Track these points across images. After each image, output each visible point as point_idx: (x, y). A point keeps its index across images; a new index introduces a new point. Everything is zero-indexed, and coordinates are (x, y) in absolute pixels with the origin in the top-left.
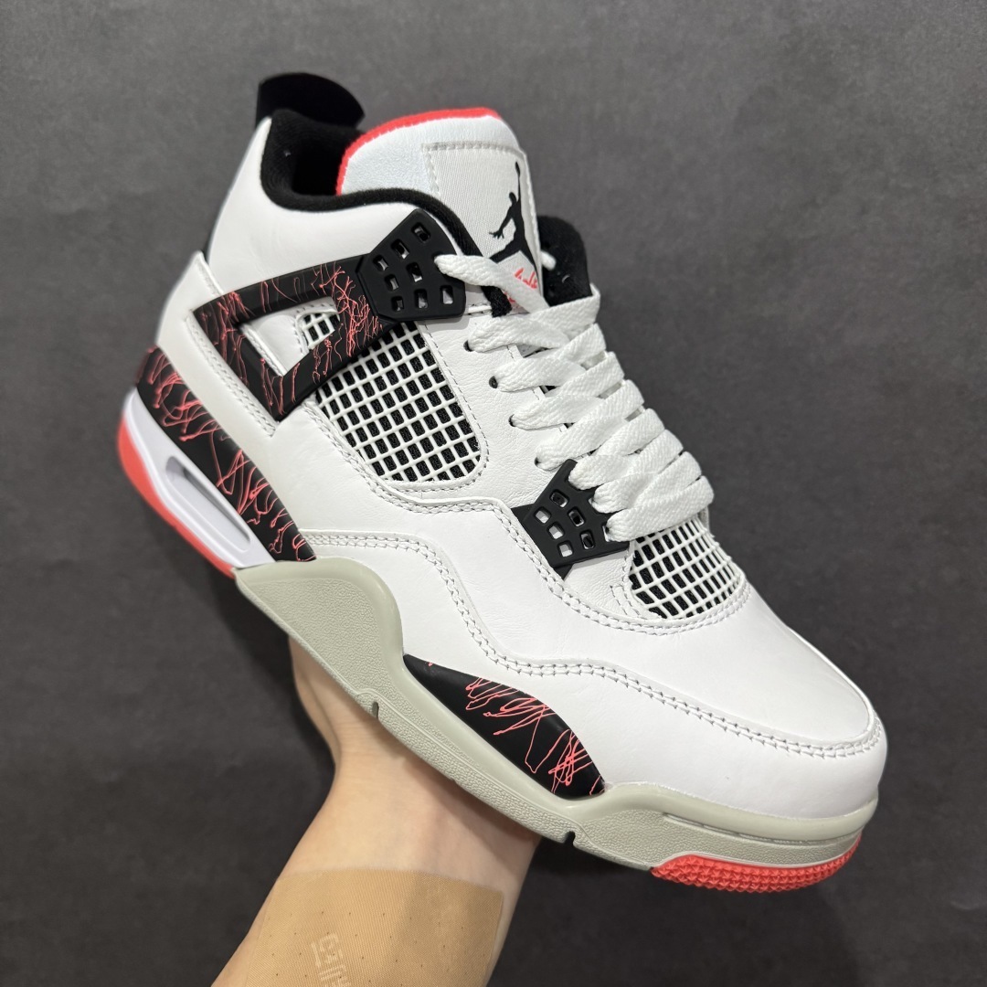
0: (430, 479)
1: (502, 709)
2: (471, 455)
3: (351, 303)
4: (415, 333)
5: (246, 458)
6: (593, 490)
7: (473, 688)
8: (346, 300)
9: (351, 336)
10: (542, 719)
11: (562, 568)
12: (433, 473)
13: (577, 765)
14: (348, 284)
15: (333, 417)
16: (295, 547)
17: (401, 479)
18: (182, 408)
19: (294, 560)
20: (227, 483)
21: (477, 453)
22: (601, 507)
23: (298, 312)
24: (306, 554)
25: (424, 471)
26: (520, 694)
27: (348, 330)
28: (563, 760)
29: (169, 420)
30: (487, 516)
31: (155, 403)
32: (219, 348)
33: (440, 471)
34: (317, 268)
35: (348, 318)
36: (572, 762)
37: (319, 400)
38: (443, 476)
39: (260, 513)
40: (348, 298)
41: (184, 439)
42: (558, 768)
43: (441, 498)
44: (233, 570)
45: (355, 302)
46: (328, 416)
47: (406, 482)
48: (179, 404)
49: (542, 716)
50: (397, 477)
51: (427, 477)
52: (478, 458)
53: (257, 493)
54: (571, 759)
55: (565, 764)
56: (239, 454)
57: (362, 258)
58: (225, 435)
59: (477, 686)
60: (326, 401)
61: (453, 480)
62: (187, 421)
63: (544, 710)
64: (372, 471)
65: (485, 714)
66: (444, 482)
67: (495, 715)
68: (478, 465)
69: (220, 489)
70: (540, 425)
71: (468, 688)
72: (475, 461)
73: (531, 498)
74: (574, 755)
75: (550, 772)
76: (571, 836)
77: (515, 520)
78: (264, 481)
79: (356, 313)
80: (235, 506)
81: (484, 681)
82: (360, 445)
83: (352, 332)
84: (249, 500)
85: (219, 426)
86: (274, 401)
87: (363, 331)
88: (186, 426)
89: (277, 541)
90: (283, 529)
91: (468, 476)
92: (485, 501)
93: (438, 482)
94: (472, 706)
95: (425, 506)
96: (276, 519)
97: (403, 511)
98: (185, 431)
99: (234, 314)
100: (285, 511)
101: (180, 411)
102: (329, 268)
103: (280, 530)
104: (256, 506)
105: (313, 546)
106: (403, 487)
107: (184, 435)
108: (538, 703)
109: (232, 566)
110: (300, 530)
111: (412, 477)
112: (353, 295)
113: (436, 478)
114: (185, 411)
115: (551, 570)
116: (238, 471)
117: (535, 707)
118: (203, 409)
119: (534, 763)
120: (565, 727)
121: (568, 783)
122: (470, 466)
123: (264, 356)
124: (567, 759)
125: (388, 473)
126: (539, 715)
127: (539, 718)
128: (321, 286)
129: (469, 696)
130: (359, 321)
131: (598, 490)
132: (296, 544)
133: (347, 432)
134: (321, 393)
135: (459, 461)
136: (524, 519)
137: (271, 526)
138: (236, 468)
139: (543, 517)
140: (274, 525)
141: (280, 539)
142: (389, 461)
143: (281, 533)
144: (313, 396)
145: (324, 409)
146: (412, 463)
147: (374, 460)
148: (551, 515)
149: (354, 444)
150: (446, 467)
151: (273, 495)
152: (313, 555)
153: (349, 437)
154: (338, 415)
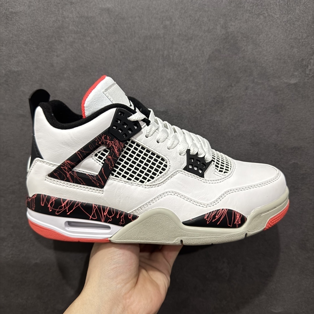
0: (158, 175)
1: (216, 217)
2: (164, 163)
3: (112, 143)
4: (131, 141)
5: (96, 205)
7: (206, 217)
8: (110, 143)
9: (116, 151)
10: (227, 212)
11: (202, 176)
12: (158, 173)
13: (240, 217)
14: (108, 138)
15: (120, 176)
16: (130, 218)
17: (150, 180)
18: (63, 205)
19: (131, 221)
20: (94, 216)
21: (165, 161)
22: (201, 156)
23: (92, 155)
24: (135, 217)
25: (155, 174)
26: (218, 210)
27: (115, 150)
28: (236, 218)
29: (58, 212)
30: (178, 175)
31: (49, 210)
32: (68, 180)
33: (159, 172)
34: (95, 139)
35: (113, 147)
36: (239, 217)
37: (113, 175)
38: (161, 173)
39: (111, 217)
40: (110, 142)
41: (68, 214)
42: (236, 221)
43: (165, 178)
44: (109, 239)
45: (113, 142)
46: (119, 177)
47: (152, 180)
48: (62, 205)
49: (226, 211)
50: (149, 181)
51: (157, 175)
53: (107, 212)
54: (238, 216)
55: (237, 219)
56: (93, 205)
57: (109, 128)
58: (85, 203)
59: (207, 216)
60: (115, 174)
61: (164, 172)
62: (67, 208)
63: (225, 210)
64: (141, 183)
65: (213, 221)
66: (162, 174)
67: (216, 219)
68: (168, 164)
69: (92, 219)
70: (175, 145)
71: (205, 218)
72: (166, 164)
73: (185, 164)
74: (238, 215)
75: (235, 223)
76: (246, 234)
77: (186, 172)
78: (107, 207)
79: (114, 144)
80: (101, 221)
81: (207, 214)
82: (133, 179)
83: (116, 150)
84: (104, 216)
85: (80, 202)
86: (99, 183)
87: (119, 148)
88: (67, 209)
89: (121, 221)
90: (123, 216)
91: (167, 169)
92: (176, 172)
93: (160, 175)
94: (208, 222)
95: (162, 183)
96: (118, 215)
97: (157, 188)
98: (67, 211)
99: (70, 167)
100: (120, 211)
101: (62, 206)
102: (100, 136)
103: (121, 217)
104: (108, 216)
105: (136, 214)
106: (153, 182)
107: (68, 212)
108: (223, 209)
109: (108, 238)
110: (128, 213)
111: (153, 178)
112: (111, 140)
113: (159, 174)
114: (64, 206)
115: (201, 178)
116: (96, 210)
117: (223, 211)
118: (71, 201)
119: (230, 224)
120: (232, 210)
121: (240, 223)
122: (166, 166)
123: (86, 173)
124: (237, 217)
125: (146, 181)
126: (225, 212)
127: (226, 212)
128: (100, 143)
129: (206, 220)
130: (117, 146)
131: (198, 152)
132: (130, 217)
133: (127, 178)
134: (113, 172)
135: (162, 166)
136: (188, 170)
137: (117, 218)
138: (95, 210)
139: (190, 167)
140: (118, 217)
141: (123, 219)
142: (144, 178)
143: (122, 217)
144: (111, 175)
145: (116, 176)
146: (151, 174)
147: (139, 180)
148: (192, 165)
149: (131, 180)
150: (160, 170)
151: (113, 209)
152: (137, 216)
153: (129, 179)
154: (122, 175)
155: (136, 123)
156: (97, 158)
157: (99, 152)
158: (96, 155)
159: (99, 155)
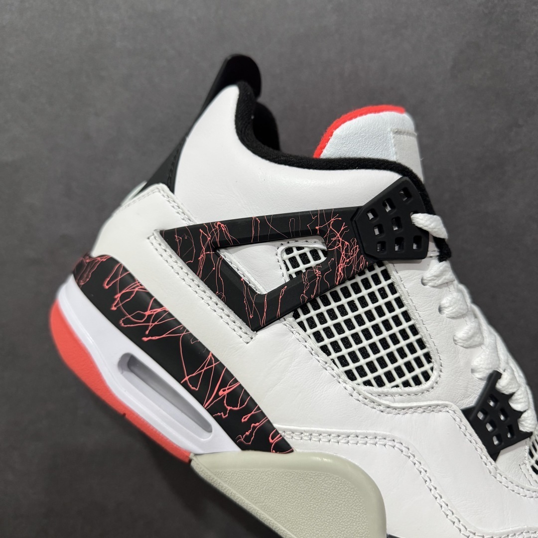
0: (397, 386)
2: (427, 367)
3: (343, 244)
4: (383, 268)
5: (216, 360)
6: (512, 395)
8: (339, 241)
9: (340, 269)
11: (494, 454)
12: (399, 381)
14: (342, 228)
15: (310, 331)
16: (271, 441)
17: (372, 385)
18: (148, 313)
19: (269, 450)
20: (194, 381)
21: (431, 365)
22: (516, 407)
23: (282, 244)
24: (283, 447)
25: (391, 378)
27: (338, 264)
29: (127, 321)
30: (441, 417)
31: (111, 307)
32: (194, 267)
33: (404, 379)
34: (315, 213)
35: (339, 254)
37: (296, 316)
38: (406, 384)
39: (229, 408)
40: (341, 239)
41: (145, 339)
43: (409, 401)
44: (191, 456)
45: (347, 243)
46: (305, 330)
47: (376, 389)
48: (146, 311)
50: (367, 383)
51: (394, 384)
52: (432, 369)
53: (227, 391)
56: (210, 355)
57: (358, 208)
58: (195, 339)
60: (303, 318)
61: (415, 388)
62: (151, 325)
64: (345, 377)
66: (408, 389)
68: (434, 376)
69: (185, 385)
70: (474, 343)
72: (430, 372)
73: (471, 401)
77: (465, 421)
78: (236, 381)
79: (347, 251)
80: (202, 403)
82: (334, 355)
83: (341, 266)
84: (217, 396)
85: (187, 331)
86: (255, 314)
87: (351, 266)
88: (150, 328)
89: (247, 433)
90: (257, 424)
91: (425, 385)
92: (442, 404)
93: (402, 389)
95: (395, 408)
96: (249, 415)
97: (376, 412)
98: (147, 332)
99: (218, 240)
100: (259, 408)
101: (144, 316)
102: (327, 214)
103: (253, 425)
104: (225, 402)
105: (290, 440)
106: (376, 393)
107: (147, 336)
109: (190, 453)
110: (275, 425)
111: (380, 383)
112: (346, 237)
113: (401, 385)
114: (150, 316)
115: (489, 456)
116: (208, 372)
118: (170, 315)
122: (427, 376)
123: (242, 276)
125: (360, 380)
128: (317, 228)
130: (349, 258)
131: (514, 395)
132: (273, 439)
133: (322, 344)
134: (300, 311)
135: (418, 371)
136: (471, 418)
137: (243, 420)
138: (205, 368)
139: (481, 416)
140: (246, 420)
141: (251, 433)
142: (360, 370)
143: (254, 428)
144: (292, 314)
145: (301, 324)
146: (381, 372)
147: (347, 368)
148: (485, 413)
149: (329, 354)
150: (408, 376)
151: (247, 394)
152: (291, 448)
153: (324, 349)
154: (315, 330)
155: (422, 236)
156: (286, 257)
157: (299, 248)
158: (289, 251)
159: (296, 253)
